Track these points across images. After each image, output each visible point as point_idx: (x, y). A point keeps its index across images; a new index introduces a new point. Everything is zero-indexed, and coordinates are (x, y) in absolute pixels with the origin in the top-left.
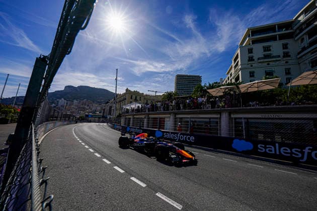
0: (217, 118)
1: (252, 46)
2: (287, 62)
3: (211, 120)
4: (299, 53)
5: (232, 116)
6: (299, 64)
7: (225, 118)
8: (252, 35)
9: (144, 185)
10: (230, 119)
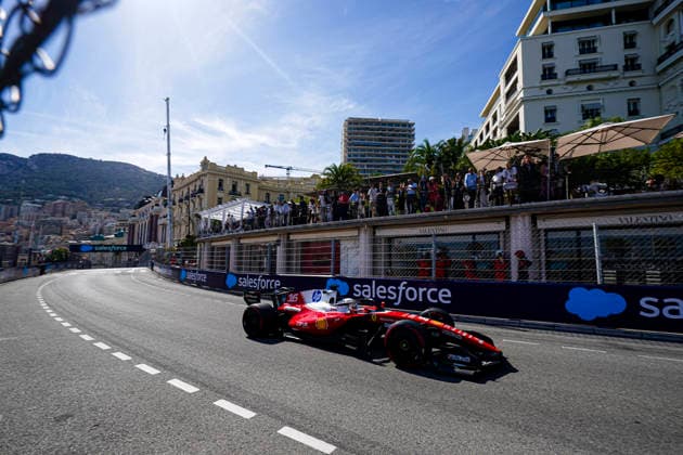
0: (497, 233)
1: (551, 38)
2: (632, 84)
4: (660, 60)
6: (659, 87)
7: (520, 230)
10: (535, 231)
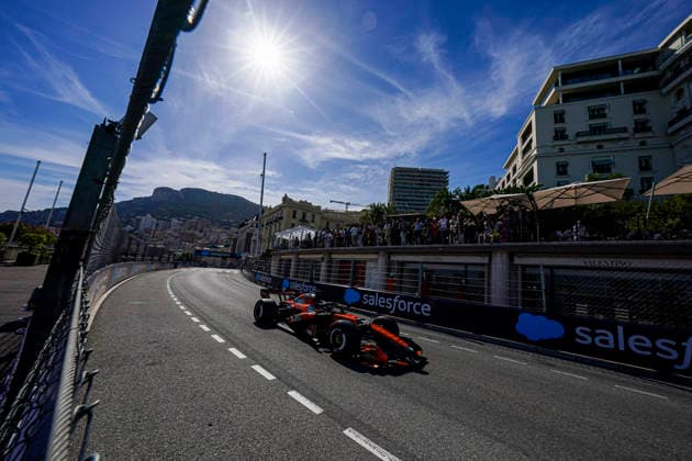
0: (483, 265)
1: (562, 107)
2: (643, 143)
3: (470, 268)
4: (671, 123)
5: (517, 261)
6: (671, 147)
7: (499, 264)
8: (564, 83)
9: (317, 410)
10: (512, 267)
